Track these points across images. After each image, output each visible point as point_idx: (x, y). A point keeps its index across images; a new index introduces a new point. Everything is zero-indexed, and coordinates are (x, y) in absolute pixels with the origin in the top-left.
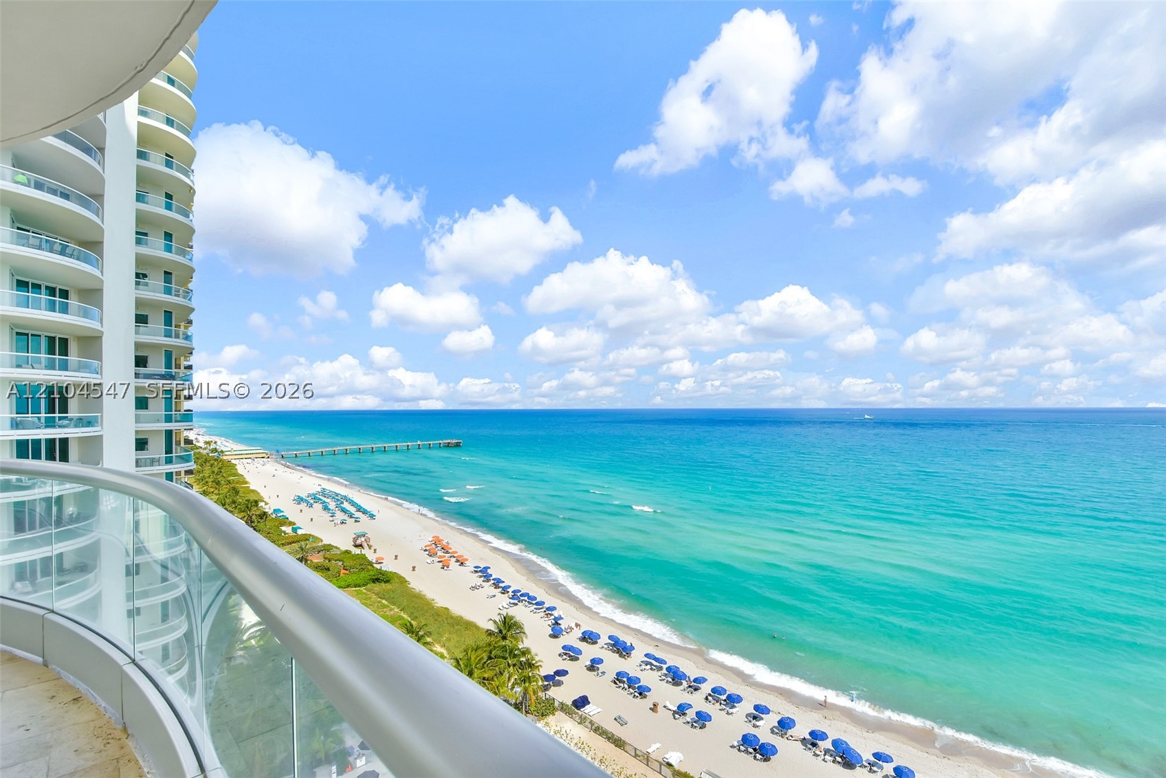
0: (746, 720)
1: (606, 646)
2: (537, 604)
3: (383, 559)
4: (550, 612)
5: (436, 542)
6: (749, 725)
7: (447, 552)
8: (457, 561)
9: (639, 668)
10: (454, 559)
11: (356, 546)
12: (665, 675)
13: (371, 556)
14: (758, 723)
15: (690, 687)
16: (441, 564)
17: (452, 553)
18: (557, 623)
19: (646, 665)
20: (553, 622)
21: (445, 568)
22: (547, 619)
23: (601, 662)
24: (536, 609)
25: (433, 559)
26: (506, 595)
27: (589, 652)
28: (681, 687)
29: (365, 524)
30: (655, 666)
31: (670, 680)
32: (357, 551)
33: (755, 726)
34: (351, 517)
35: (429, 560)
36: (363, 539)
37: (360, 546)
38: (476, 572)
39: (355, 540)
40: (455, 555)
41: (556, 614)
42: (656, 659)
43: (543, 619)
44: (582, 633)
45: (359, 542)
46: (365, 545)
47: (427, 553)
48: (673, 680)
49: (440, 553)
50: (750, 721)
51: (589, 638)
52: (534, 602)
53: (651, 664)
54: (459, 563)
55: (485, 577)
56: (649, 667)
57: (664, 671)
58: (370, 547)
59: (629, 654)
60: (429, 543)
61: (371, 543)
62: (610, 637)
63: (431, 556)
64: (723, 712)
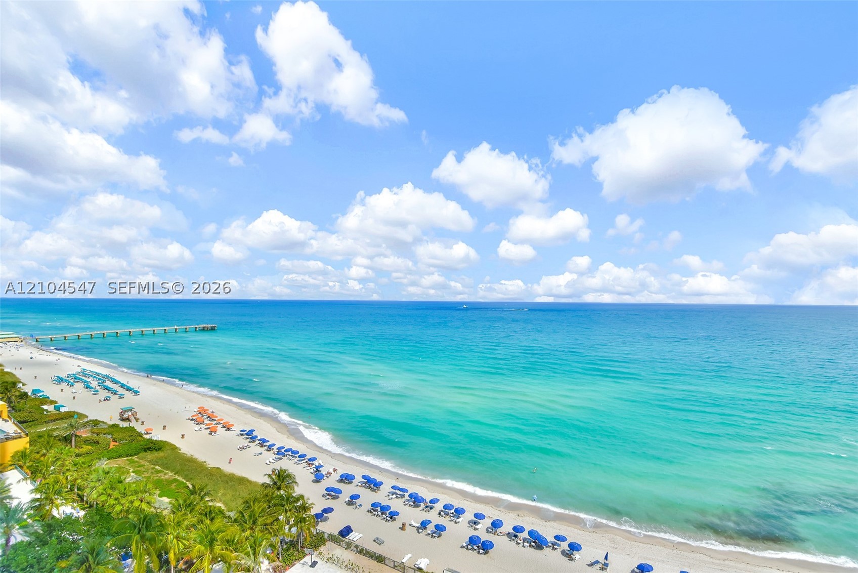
0: (469, 525)
1: (360, 484)
2: (300, 457)
3: (152, 430)
4: (312, 462)
5: (202, 412)
6: (471, 529)
7: (213, 420)
8: (224, 427)
9: (388, 498)
10: (221, 425)
11: (123, 420)
12: (408, 500)
13: (140, 428)
14: (477, 527)
15: (427, 507)
16: (209, 430)
17: (219, 420)
18: (318, 471)
19: (393, 495)
20: (315, 469)
21: (213, 433)
22: (309, 468)
23: (358, 497)
24: (299, 461)
25: (201, 426)
26: (272, 452)
27: (347, 490)
28: (421, 508)
29: (129, 400)
30: (399, 495)
31: (412, 504)
32: (125, 424)
33: (476, 529)
34: (115, 394)
35: (197, 428)
36: (130, 413)
37: (128, 419)
38: (242, 435)
39: (121, 414)
40: (221, 422)
41: (316, 463)
42: (401, 490)
43: (306, 468)
44: (340, 476)
45: (126, 416)
46: (132, 418)
47: (193, 421)
48: (414, 503)
49: (206, 421)
50: (472, 526)
51: (346, 479)
52: (297, 455)
53: (396, 494)
54: (225, 429)
55: (251, 438)
56: (394, 496)
57: (407, 497)
58: (137, 420)
59: (378, 488)
60: (195, 413)
61: (138, 417)
62: (364, 477)
63: (198, 424)
64: (452, 522)
